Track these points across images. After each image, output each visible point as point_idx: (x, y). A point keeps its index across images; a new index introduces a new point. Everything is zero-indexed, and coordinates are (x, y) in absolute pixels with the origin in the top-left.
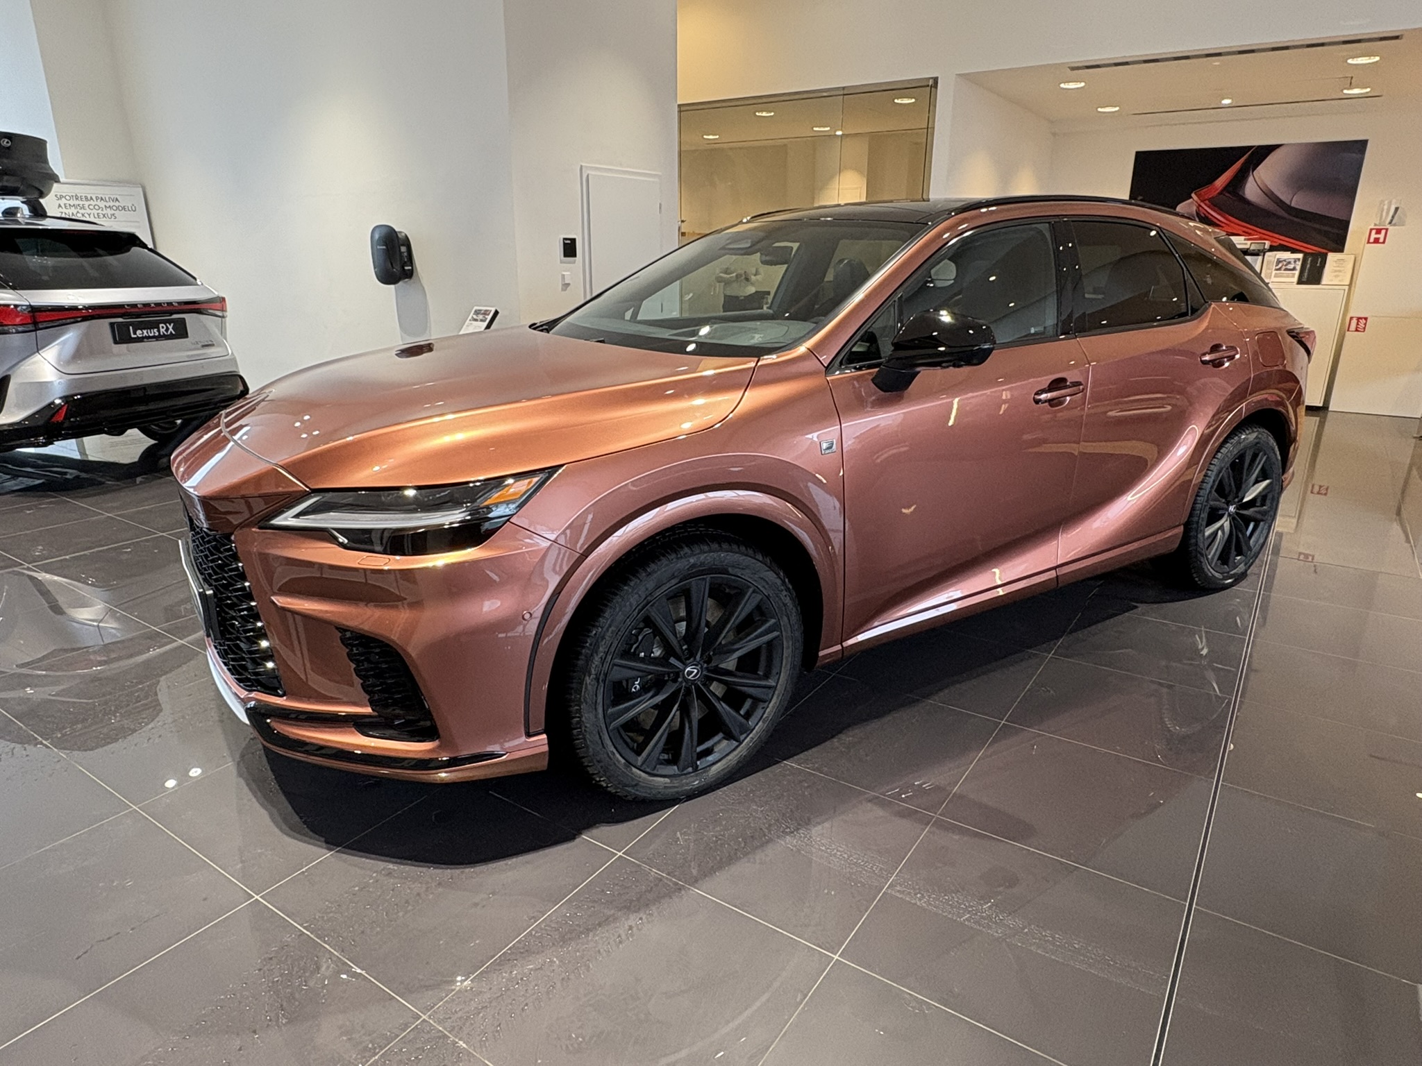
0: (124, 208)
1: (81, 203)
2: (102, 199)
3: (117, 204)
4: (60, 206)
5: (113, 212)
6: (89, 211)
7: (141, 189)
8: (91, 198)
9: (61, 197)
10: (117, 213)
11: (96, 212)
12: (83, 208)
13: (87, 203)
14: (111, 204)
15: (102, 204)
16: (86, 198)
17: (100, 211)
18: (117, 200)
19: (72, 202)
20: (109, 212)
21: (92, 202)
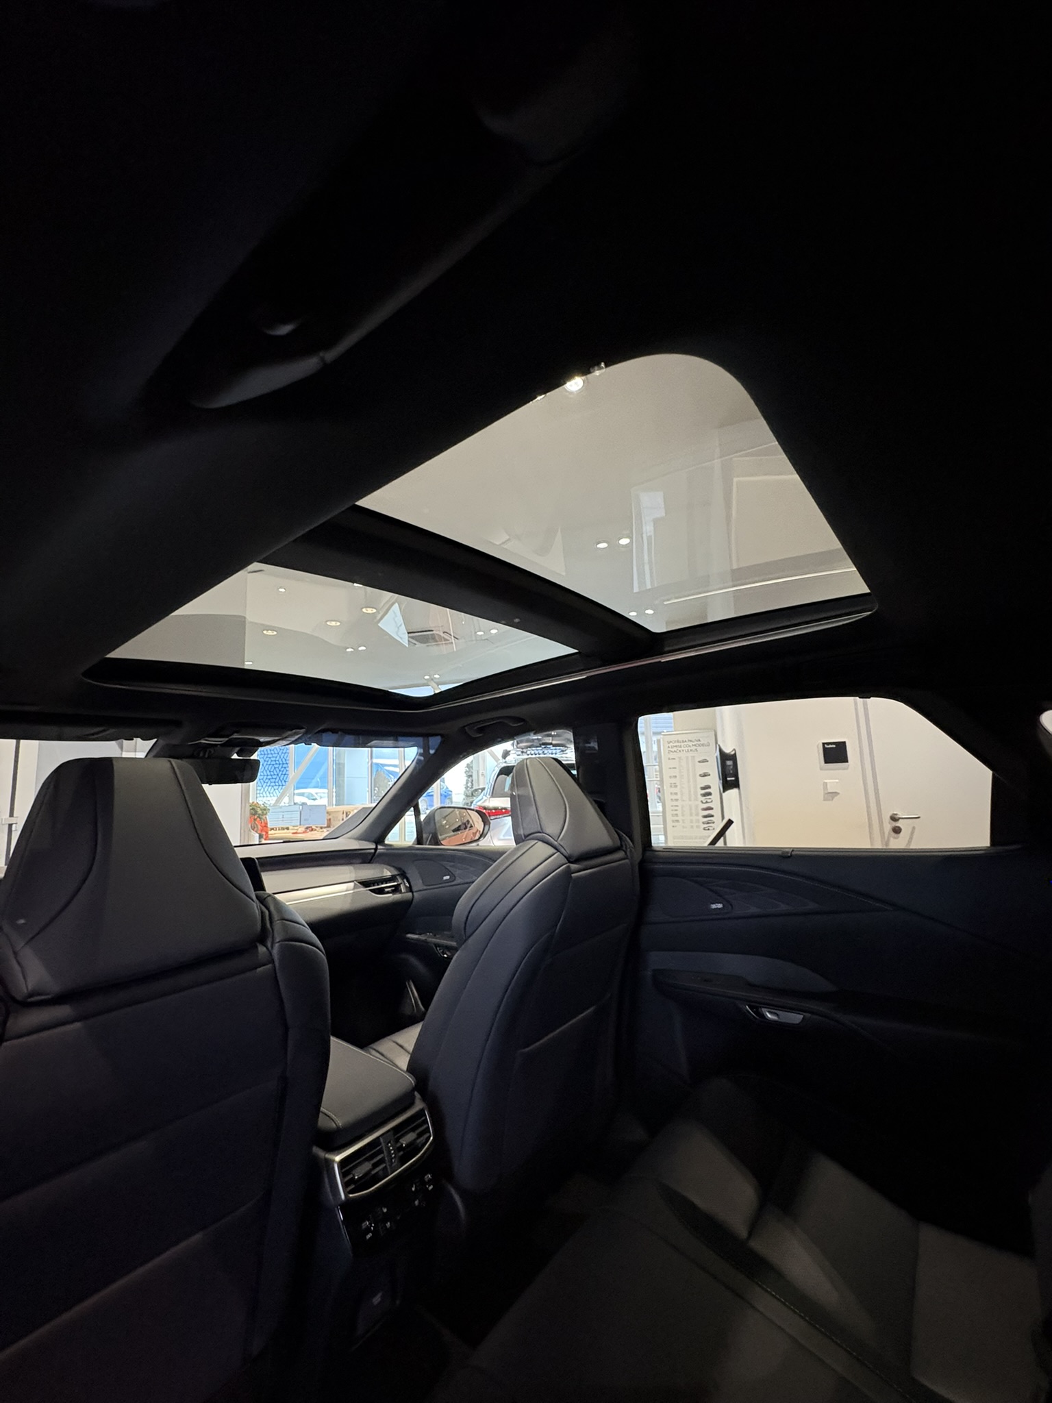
0: (703, 745)
1: (679, 744)
2: (691, 740)
4: (668, 747)
7: (713, 733)
9: (671, 742)
10: (699, 748)
12: (681, 747)
13: (682, 744)
14: (696, 743)
15: (691, 744)
16: (683, 740)
17: (689, 748)
18: (699, 740)
19: (675, 745)
20: (694, 748)
21: (686, 743)
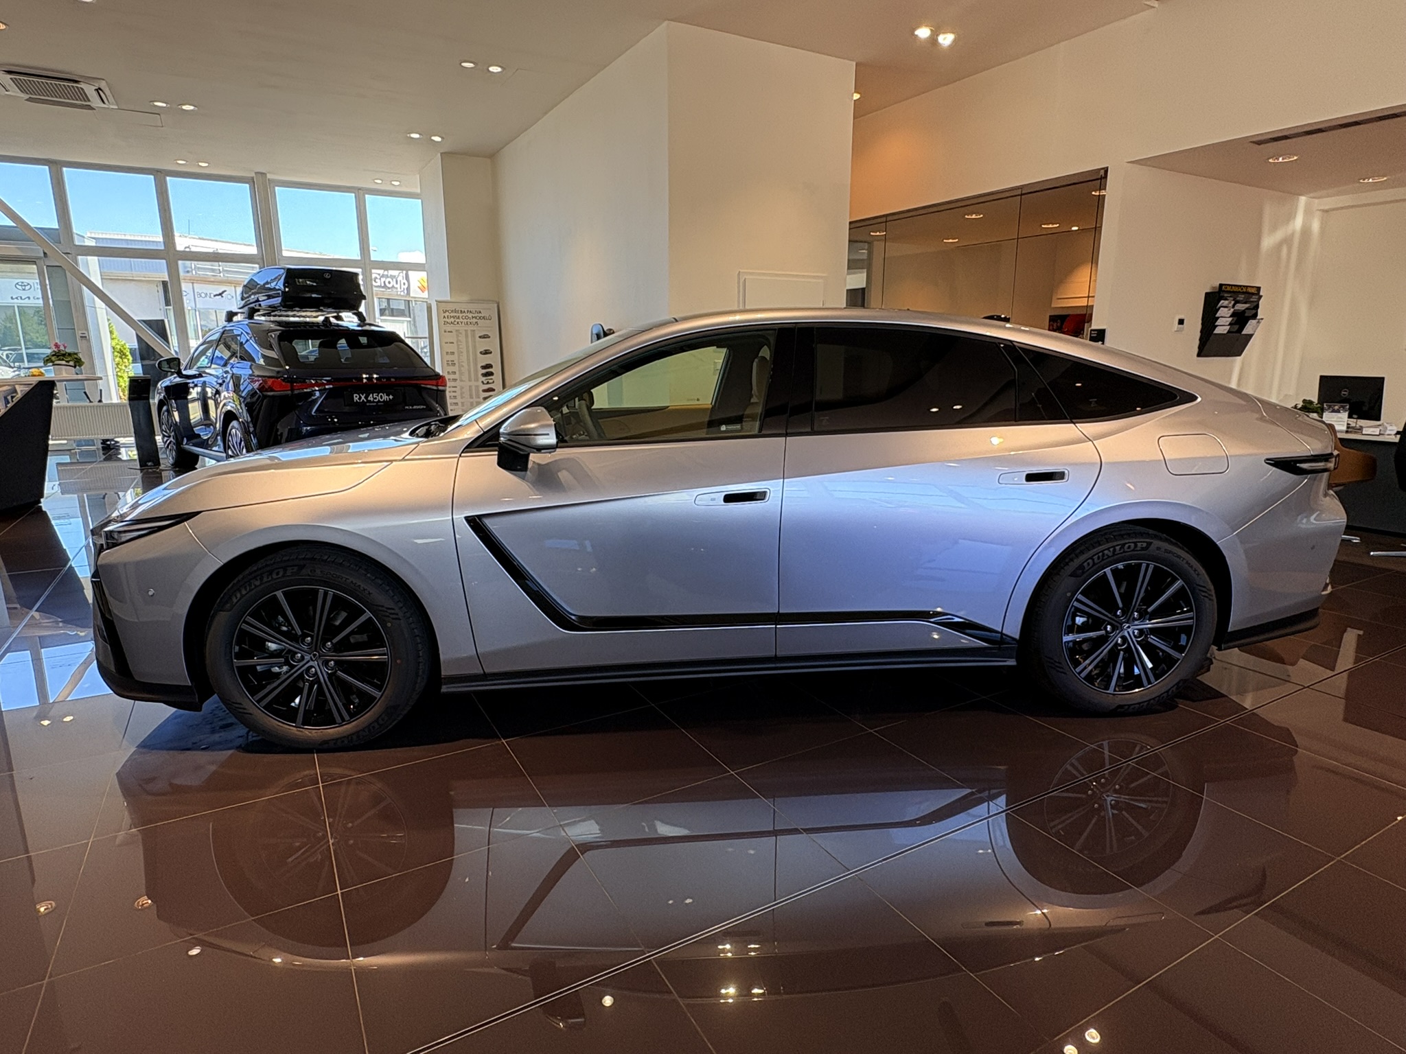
0: (484, 318)
1: (457, 315)
2: (471, 312)
3: (480, 315)
4: (444, 317)
5: (476, 320)
6: (461, 320)
7: (496, 305)
8: (464, 312)
9: (446, 311)
10: (479, 321)
11: (465, 321)
12: (459, 318)
13: (461, 315)
14: (476, 315)
15: (470, 315)
16: (461, 311)
17: (469, 320)
18: (480, 312)
19: (452, 314)
20: (474, 320)
21: (464, 314)
